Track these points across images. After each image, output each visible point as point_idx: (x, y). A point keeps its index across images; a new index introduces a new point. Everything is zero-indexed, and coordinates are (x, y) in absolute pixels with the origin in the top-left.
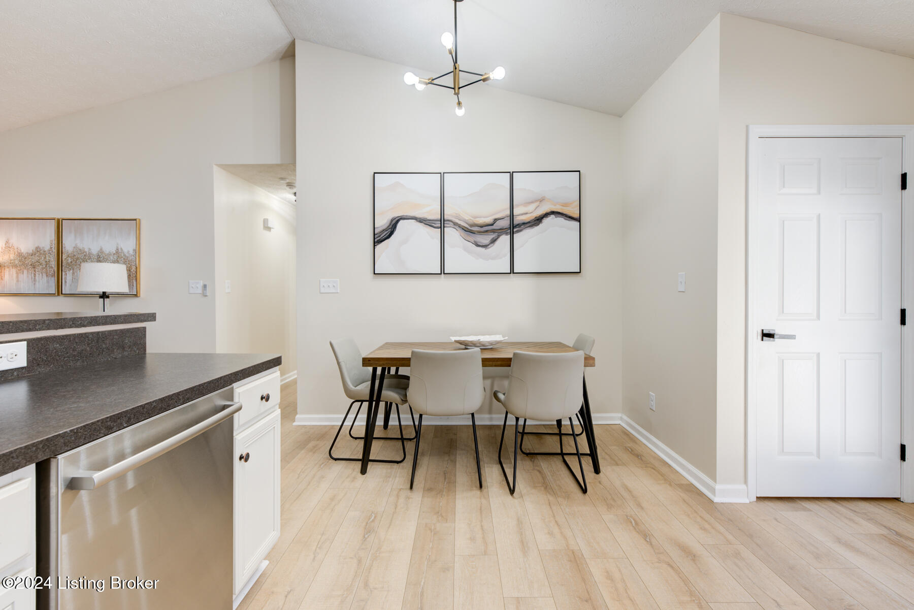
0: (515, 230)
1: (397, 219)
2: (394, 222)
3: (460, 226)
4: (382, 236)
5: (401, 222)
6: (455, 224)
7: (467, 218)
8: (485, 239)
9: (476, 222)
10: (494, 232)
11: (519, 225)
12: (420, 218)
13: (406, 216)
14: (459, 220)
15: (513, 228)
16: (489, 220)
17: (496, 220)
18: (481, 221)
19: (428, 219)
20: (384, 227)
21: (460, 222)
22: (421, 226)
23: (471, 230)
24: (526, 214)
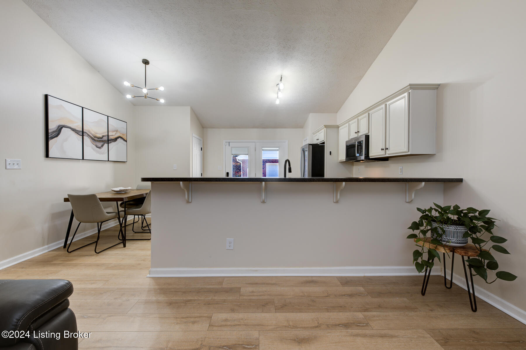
0: (109, 142)
1: (62, 126)
2: (60, 128)
3: (90, 136)
4: (53, 135)
5: (64, 129)
6: (88, 135)
7: (93, 133)
8: (100, 144)
9: (97, 136)
10: (103, 142)
11: (110, 140)
12: (73, 129)
13: (66, 126)
14: (90, 133)
15: (109, 141)
16: (101, 136)
17: (103, 136)
18: (98, 135)
19: (77, 130)
20: (55, 130)
21: (90, 135)
22: (73, 133)
23: (94, 139)
24: (113, 136)
